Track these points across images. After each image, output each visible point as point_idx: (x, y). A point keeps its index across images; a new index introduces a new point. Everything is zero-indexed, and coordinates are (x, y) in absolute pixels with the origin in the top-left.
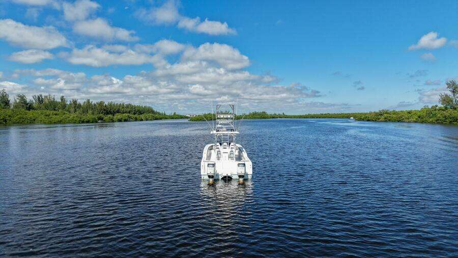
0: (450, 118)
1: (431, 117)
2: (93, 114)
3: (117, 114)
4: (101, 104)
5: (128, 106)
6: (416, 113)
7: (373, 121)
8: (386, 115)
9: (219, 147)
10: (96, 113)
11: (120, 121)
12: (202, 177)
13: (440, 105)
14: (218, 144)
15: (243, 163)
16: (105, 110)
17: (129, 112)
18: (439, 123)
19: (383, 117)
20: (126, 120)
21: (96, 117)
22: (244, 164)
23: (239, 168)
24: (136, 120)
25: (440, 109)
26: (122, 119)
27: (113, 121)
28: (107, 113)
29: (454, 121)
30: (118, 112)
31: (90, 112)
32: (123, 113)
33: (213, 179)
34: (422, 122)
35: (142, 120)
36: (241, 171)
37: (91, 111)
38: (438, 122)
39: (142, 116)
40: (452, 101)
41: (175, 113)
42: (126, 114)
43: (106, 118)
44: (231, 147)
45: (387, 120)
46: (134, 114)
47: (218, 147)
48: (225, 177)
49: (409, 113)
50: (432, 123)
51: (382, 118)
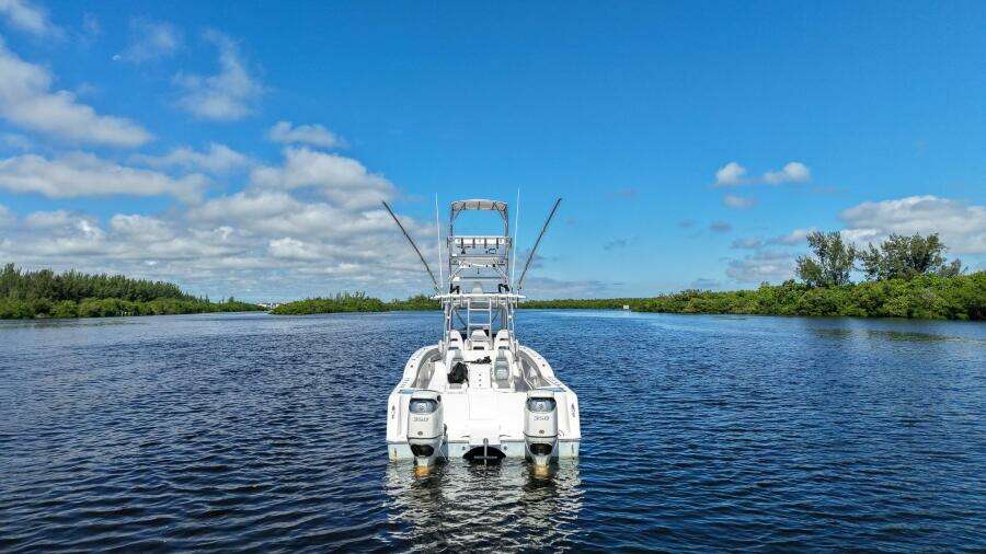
0: (823, 304)
1: (785, 303)
2: (23, 298)
3: (87, 299)
4: (45, 274)
5: (115, 281)
6: (753, 295)
7: (669, 312)
8: (695, 300)
9: (459, 343)
10: (30, 295)
11: (95, 314)
12: (391, 450)
13: (799, 281)
14: (456, 334)
15: (548, 395)
16: (55, 289)
17: (119, 296)
18: (802, 315)
19: (689, 304)
20: (110, 314)
21: (30, 304)
22: (552, 400)
23: (532, 415)
24: (137, 312)
25: (799, 288)
26: (99, 310)
27: (77, 316)
28: (62, 297)
29: (830, 311)
30: (89, 294)
31: (14, 292)
32: (103, 297)
33: (432, 458)
34: (770, 314)
35: (152, 313)
36: (541, 427)
37: (16, 292)
38: (801, 312)
39: (152, 305)
40: (819, 272)
41: (231, 300)
42: (112, 300)
43: (59, 307)
44: (498, 343)
45: (700, 310)
46: (132, 299)
47: (453, 344)
48: (477, 451)
49: (741, 294)
50: (789, 315)
51: (689, 306)
